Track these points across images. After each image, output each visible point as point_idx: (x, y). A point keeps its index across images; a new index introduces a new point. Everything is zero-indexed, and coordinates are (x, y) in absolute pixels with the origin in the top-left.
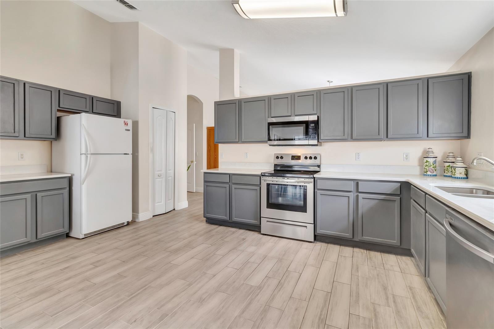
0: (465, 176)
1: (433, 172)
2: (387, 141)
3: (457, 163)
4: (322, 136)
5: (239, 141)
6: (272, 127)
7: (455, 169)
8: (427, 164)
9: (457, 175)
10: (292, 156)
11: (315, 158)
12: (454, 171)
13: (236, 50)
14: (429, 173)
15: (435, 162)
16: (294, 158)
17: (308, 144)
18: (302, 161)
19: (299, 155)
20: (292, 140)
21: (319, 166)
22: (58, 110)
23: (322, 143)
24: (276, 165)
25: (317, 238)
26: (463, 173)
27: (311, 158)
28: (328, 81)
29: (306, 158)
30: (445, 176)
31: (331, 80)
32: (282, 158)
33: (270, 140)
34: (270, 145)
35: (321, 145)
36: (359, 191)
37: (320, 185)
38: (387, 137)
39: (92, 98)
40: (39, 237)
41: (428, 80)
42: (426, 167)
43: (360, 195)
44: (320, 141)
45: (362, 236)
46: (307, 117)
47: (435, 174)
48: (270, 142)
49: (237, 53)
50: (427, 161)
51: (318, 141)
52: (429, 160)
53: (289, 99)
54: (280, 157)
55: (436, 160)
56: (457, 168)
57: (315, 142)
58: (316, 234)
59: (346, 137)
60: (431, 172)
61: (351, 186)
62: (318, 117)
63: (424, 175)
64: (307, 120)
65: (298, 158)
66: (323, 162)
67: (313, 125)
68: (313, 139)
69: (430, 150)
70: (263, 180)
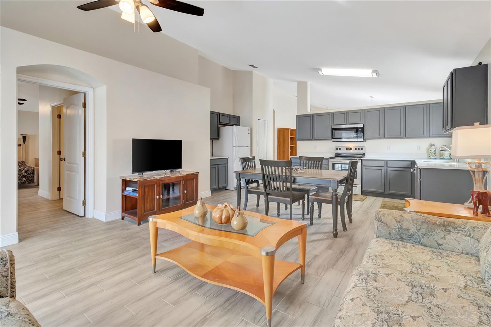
0: (450, 158)
1: (434, 157)
2: (406, 138)
4: (366, 136)
5: (313, 139)
6: (335, 131)
7: (444, 154)
8: (430, 152)
10: (347, 148)
11: (362, 149)
13: (308, 82)
14: (431, 157)
15: (435, 151)
16: (348, 149)
17: (357, 141)
18: (353, 151)
19: (351, 147)
20: (340, 138)
21: (364, 154)
22: (219, 124)
23: (366, 140)
24: (336, 154)
25: (363, 193)
26: (449, 156)
27: (359, 149)
28: (371, 97)
29: (356, 149)
30: (441, 158)
31: (372, 96)
32: (340, 149)
33: (333, 138)
34: (333, 142)
35: (365, 142)
36: (388, 166)
37: (365, 163)
38: (406, 136)
39: (230, 116)
40: (219, 187)
41: (429, 105)
42: (430, 154)
43: (388, 168)
44: (365, 139)
45: (390, 191)
46: (357, 125)
47: (435, 157)
48: (333, 140)
49: (309, 83)
51: (364, 139)
52: (431, 149)
53: (346, 114)
54: (339, 149)
55: (436, 149)
56: (446, 154)
57: (362, 140)
58: (362, 191)
59: (381, 136)
60: (433, 157)
61: (383, 164)
62: (364, 125)
63: (429, 158)
64: (357, 127)
65: (351, 149)
66: (366, 151)
67: (361, 130)
68: (360, 137)
69: (433, 144)
70: (330, 161)
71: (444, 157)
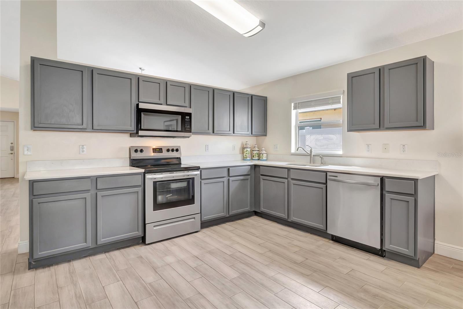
3: (263, 151)
5: (89, 127)
7: (263, 155)
8: (247, 152)
9: (264, 159)
10: (152, 149)
11: (177, 150)
12: (262, 156)
14: (248, 158)
16: (156, 151)
18: (165, 154)
19: (159, 147)
27: (173, 150)
28: (140, 68)
29: (168, 150)
30: (253, 160)
31: (143, 68)
32: (142, 151)
33: (141, 129)
41: (252, 96)
42: (246, 155)
43: (230, 179)
45: (232, 211)
46: (183, 108)
48: (141, 132)
50: (247, 150)
53: (161, 84)
54: (139, 150)
56: (264, 154)
58: (202, 222)
63: (245, 160)
64: (183, 111)
65: (160, 150)
67: (188, 117)
69: (247, 143)
70: (148, 178)
71: (263, 158)
